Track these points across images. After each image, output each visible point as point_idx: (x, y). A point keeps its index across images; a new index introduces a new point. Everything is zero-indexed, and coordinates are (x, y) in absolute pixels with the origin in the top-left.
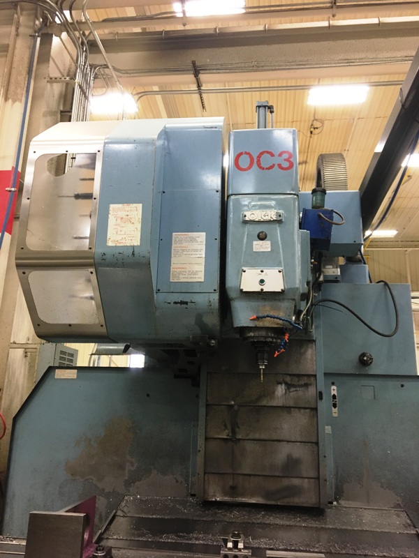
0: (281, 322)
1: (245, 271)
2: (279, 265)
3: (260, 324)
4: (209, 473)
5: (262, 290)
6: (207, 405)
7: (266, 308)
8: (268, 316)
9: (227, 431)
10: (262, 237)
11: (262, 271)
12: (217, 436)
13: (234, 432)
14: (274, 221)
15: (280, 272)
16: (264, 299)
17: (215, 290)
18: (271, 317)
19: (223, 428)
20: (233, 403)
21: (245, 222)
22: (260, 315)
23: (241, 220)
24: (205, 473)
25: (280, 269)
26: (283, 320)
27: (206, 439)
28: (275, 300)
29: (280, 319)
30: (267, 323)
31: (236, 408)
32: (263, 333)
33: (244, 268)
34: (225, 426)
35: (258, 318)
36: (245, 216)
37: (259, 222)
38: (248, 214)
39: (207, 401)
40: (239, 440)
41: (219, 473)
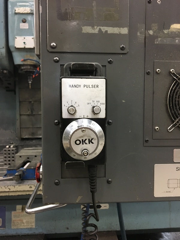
0: (34, 62)
1: (16, 38)
2: (33, 35)
3: (25, 63)
4: (22, 128)
5: (25, 47)
6: (20, 102)
7: (28, 56)
8: (28, 59)
9: (29, 112)
10: (24, 21)
11: (24, 38)
12: (25, 114)
13: (32, 112)
14: (29, 13)
15: (33, 38)
16: (27, 52)
17: (3, 47)
18: (30, 60)
19: (28, 110)
20: (31, 100)
21: (16, 14)
22: (25, 59)
23: (13, 13)
24: (21, 128)
25: (33, 37)
26: (35, 61)
27: (20, 115)
28: (32, 52)
29: (34, 61)
30: (29, 62)
31: (32, 102)
32: (29, 67)
33: (16, 37)
34: (29, 110)
35: (24, 60)
36: (15, 10)
37: (22, 14)
38: (17, 9)
39: (19, 100)
40: (34, 115)
41: (27, 128)
